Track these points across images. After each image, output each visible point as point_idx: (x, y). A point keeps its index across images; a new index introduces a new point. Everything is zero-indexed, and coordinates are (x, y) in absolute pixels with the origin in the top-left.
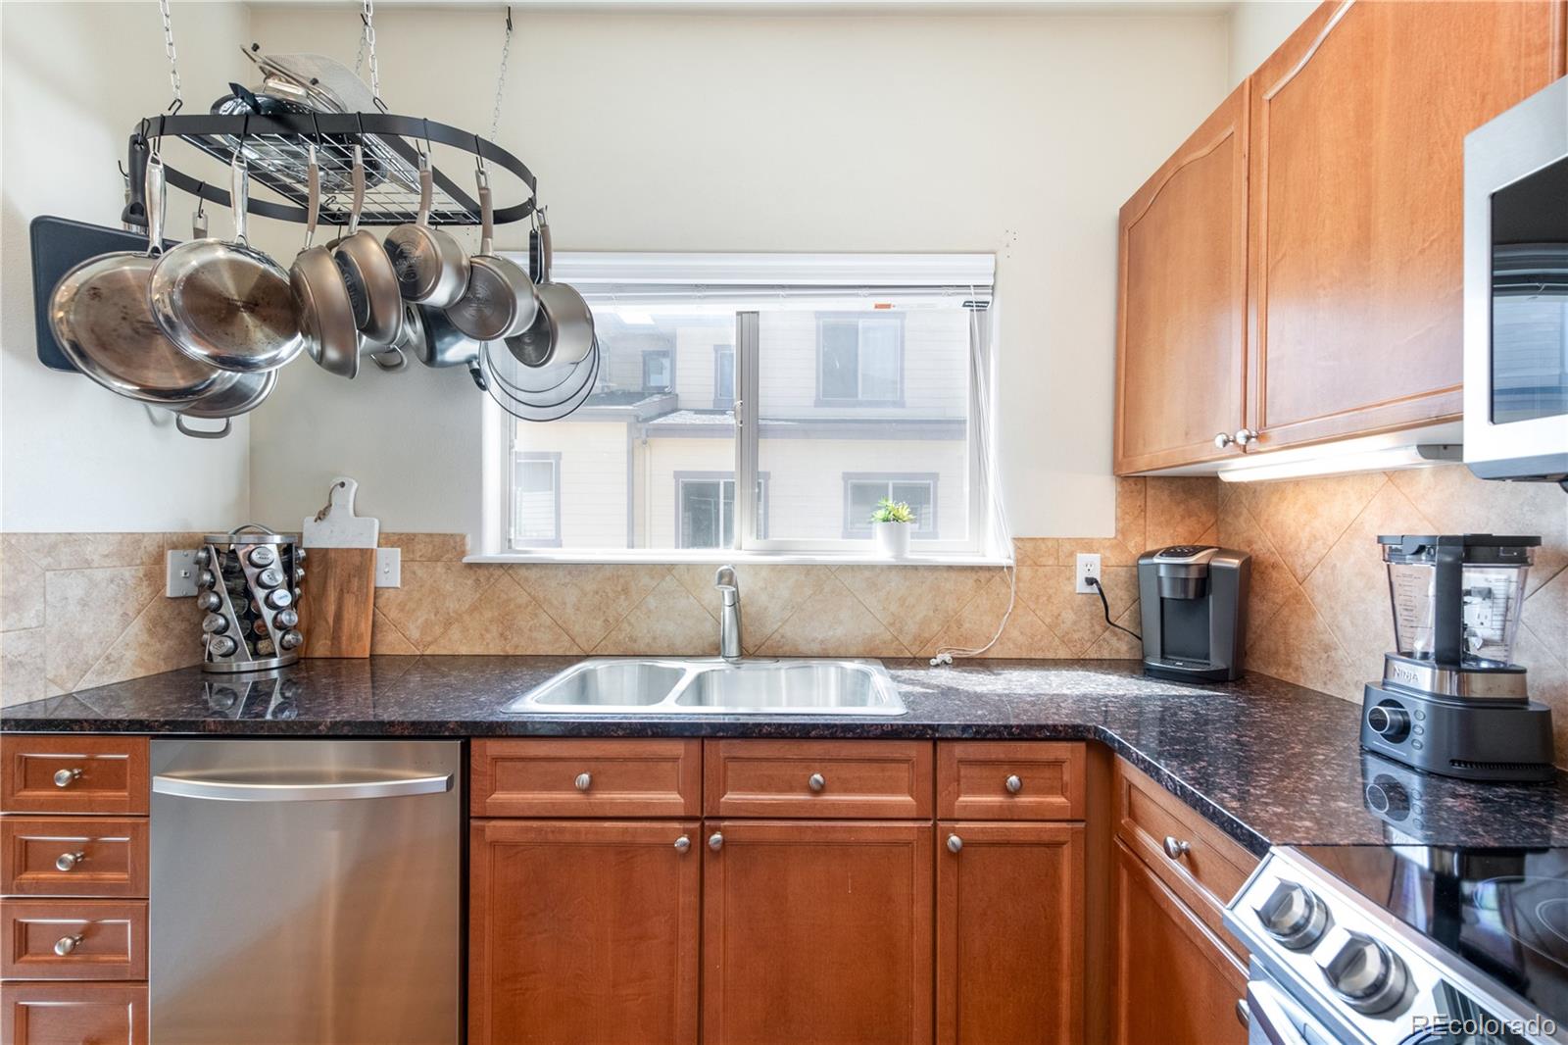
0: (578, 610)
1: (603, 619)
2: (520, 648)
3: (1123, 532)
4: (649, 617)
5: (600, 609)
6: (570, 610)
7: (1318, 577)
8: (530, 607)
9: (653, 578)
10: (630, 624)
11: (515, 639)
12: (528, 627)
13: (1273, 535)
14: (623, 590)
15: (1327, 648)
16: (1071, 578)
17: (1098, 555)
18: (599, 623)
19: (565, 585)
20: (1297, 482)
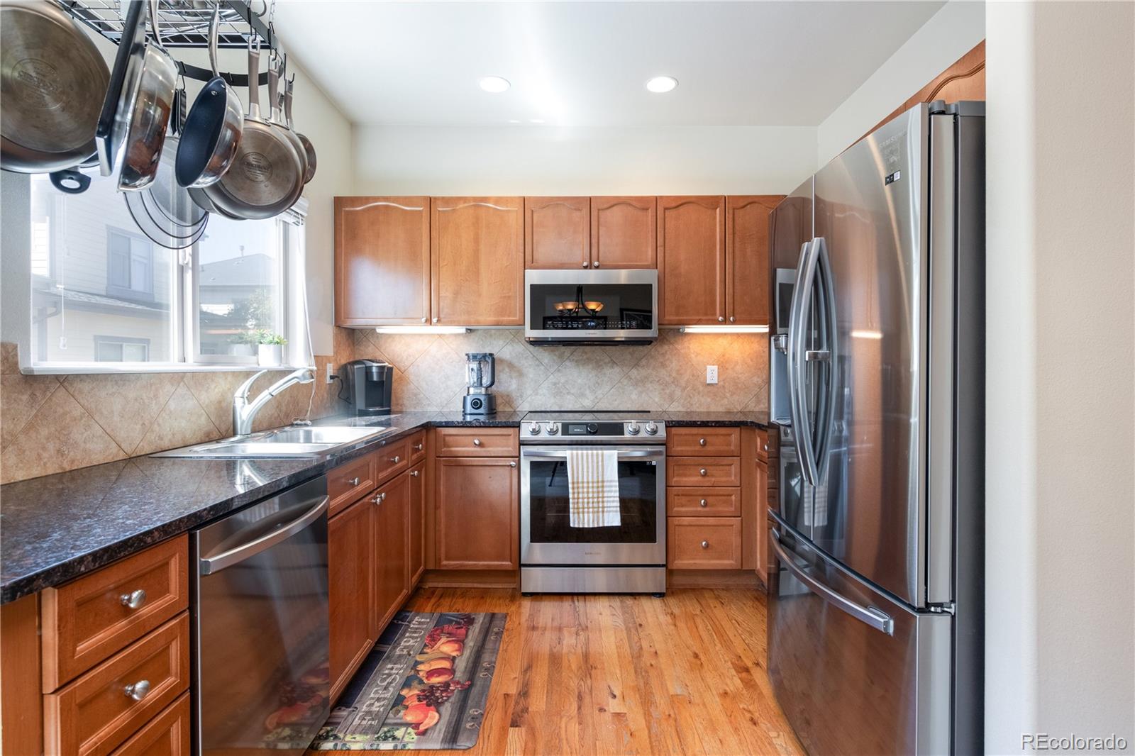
0: (122, 417)
1: (141, 422)
2: (76, 462)
3: (336, 353)
4: (170, 417)
5: (139, 414)
6: (117, 419)
7: (411, 369)
8: (84, 419)
9: (172, 385)
10: (159, 425)
11: (72, 453)
12: (83, 439)
13: (389, 355)
14: (154, 396)
15: (416, 395)
16: (326, 376)
17: (332, 365)
18: (138, 427)
19: (113, 394)
20: (401, 335)
